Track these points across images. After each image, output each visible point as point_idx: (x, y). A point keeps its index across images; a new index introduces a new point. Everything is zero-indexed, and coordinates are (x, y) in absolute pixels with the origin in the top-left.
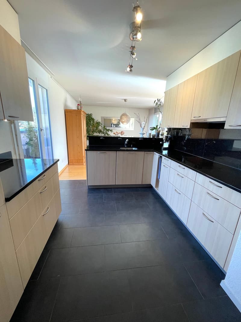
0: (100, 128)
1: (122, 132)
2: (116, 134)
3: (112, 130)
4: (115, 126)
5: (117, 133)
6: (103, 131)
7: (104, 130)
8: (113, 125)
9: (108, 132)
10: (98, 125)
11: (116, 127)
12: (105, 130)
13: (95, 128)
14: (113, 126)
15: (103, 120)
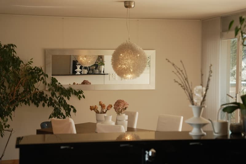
0: (39, 86)
1: (118, 103)
2: (99, 109)
3: (81, 92)
4: (86, 71)
5: (103, 106)
6: (49, 95)
7: (53, 94)
8: (79, 67)
9: (66, 98)
10: (33, 77)
11: (88, 74)
12: (57, 94)
13: (22, 89)
14: (78, 70)
15: (50, 59)
